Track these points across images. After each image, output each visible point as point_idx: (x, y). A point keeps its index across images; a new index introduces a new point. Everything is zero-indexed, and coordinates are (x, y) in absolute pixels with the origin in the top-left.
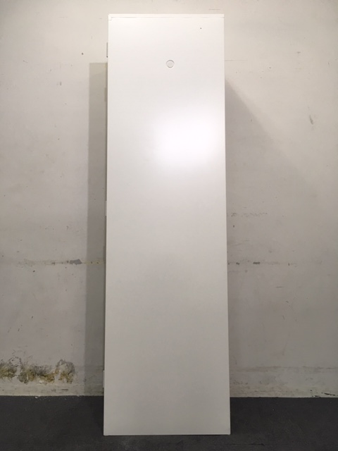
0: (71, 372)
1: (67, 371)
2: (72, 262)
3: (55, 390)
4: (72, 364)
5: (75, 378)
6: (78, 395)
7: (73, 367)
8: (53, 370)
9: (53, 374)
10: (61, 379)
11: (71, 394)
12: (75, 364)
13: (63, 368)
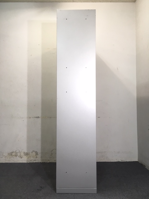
2: (36, 117)
4: (37, 152)
5: (38, 156)
13: (34, 153)
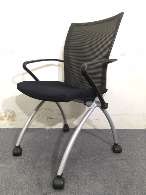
0: (13, 116)
1: (11, 115)
3: (6, 125)
4: (14, 111)
5: (16, 118)
6: (18, 127)
7: (14, 113)
8: (3, 115)
9: (3, 117)
10: (8, 119)
11: (15, 127)
12: (15, 112)
13: (8, 114)
